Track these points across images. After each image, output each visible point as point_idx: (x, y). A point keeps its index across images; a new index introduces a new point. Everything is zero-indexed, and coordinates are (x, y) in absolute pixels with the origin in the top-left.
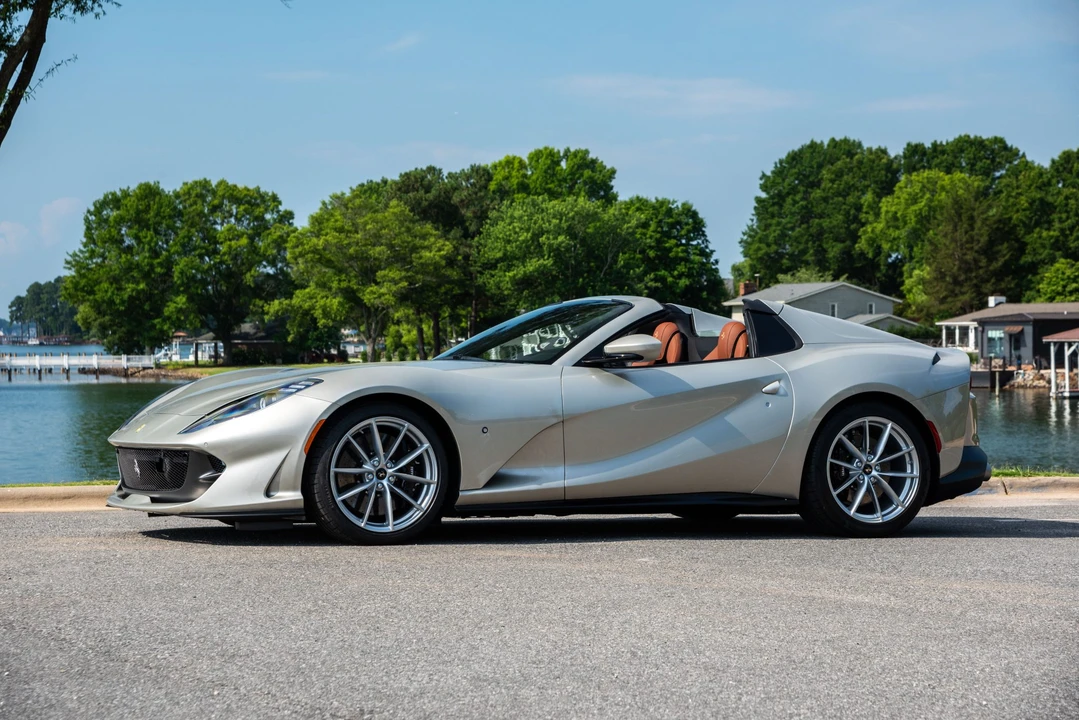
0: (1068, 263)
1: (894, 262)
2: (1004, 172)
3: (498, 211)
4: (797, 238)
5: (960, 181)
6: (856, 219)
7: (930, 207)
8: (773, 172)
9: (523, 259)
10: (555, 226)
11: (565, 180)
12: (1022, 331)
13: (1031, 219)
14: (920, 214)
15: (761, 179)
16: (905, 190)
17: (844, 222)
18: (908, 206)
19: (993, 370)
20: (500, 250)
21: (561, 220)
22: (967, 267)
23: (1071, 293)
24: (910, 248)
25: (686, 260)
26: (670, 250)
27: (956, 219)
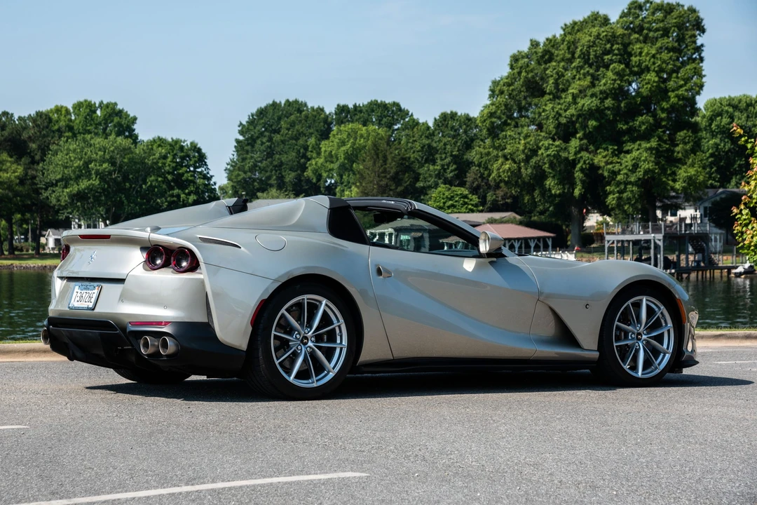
0: (446, 187)
1: (329, 185)
2: (400, 126)
3: (57, 145)
4: (264, 168)
5: (372, 131)
6: (304, 156)
7: (353, 148)
8: (247, 122)
9: (78, 178)
10: (100, 157)
11: (100, 124)
12: (422, 236)
13: (423, 158)
14: (347, 153)
15: (239, 126)
16: (336, 136)
17: (296, 157)
18: (339, 147)
20: (59, 174)
21: (105, 152)
23: (449, 207)
24: (341, 176)
25: (194, 183)
26: (183, 175)
27: (375, 157)
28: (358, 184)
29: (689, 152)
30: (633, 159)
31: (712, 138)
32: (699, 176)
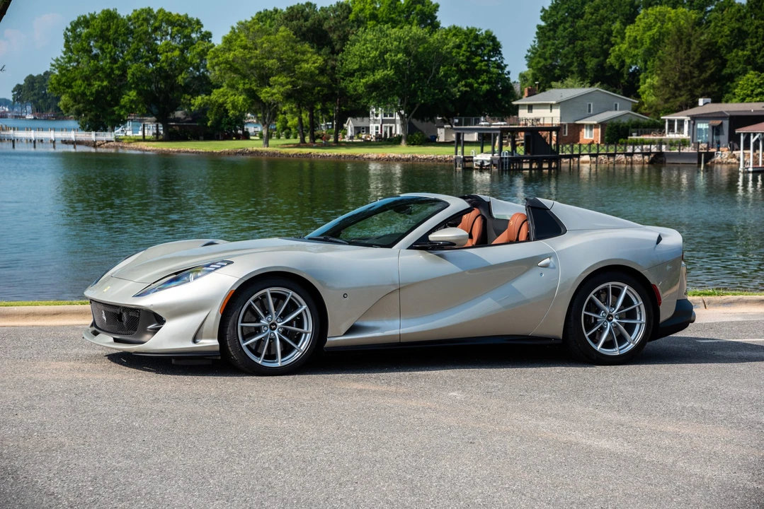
0: (756, 74)
1: (633, 71)
2: (713, 7)
3: (356, 35)
4: (566, 55)
5: (682, 13)
6: (608, 41)
7: (660, 33)
8: (550, 7)
9: (373, 70)
10: (395, 47)
11: (403, 12)
12: (721, 124)
13: (731, 42)
14: (653, 38)
15: (541, 12)
16: (643, 20)
17: (599, 43)
18: (644, 32)
19: (700, 151)
20: (357, 64)
21: (400, 42)
22: (685, 77)
23: (757, 95)
24: (645, 62)
25: (487, 72)
26: (476, 64)
27: (678, 42)
28: (659, 72)
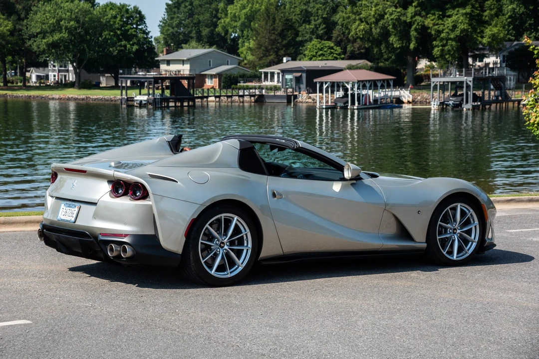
0: (318, 41)
1: (234, 38)
3: (37, 7)
4: (187, 25)
6: (216, 16)
7: (251, 11)
9: (52, 32)
10: (68, 16)
12: (301, 76)
13: (301, 19)
14: (247, 14)
16: (239, 2)
17: (210, 18)
18: (241, 10)
20: (39, 28)
21: (72, 13)
22: (273, 42)
23: (320, 56)
24: (242, 31)
25: (136, 36)
26: (128, 30)
27: (267, 19)
28: (254, 38)
29: (494, 16)
30: (453, 22)
31: (511, 4)
32: (500, 34)
